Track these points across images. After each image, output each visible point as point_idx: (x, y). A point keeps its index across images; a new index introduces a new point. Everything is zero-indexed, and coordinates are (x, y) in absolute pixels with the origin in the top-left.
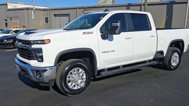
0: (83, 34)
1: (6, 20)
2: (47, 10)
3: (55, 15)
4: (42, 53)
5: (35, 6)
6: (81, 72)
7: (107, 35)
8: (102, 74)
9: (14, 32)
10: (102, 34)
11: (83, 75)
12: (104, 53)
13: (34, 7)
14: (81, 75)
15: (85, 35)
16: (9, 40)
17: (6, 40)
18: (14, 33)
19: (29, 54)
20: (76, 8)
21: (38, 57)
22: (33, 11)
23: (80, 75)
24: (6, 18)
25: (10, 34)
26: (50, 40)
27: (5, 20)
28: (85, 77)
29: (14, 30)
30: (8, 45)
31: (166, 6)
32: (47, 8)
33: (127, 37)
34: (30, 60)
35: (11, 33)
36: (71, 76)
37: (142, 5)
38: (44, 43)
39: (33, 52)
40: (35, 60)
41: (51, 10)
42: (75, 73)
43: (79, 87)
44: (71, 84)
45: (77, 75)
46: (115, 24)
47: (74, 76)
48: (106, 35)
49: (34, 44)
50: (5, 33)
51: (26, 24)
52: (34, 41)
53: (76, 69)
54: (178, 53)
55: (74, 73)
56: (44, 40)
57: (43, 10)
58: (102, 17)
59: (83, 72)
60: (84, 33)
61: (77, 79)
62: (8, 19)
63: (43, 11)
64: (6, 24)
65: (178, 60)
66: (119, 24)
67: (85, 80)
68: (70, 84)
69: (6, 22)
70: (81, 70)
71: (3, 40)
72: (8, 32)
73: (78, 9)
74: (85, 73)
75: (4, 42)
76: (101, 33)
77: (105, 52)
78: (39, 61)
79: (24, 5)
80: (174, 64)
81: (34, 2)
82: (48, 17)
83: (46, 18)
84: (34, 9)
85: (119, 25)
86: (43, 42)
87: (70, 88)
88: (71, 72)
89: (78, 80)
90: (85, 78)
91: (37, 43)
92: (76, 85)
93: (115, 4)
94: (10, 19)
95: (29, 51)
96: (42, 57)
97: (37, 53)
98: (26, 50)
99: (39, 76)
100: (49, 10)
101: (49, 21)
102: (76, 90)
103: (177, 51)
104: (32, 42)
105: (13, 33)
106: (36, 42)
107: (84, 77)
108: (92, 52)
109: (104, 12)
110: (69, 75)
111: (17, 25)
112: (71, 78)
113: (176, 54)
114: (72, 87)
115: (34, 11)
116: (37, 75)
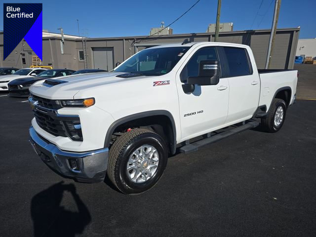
0: (154, 85)
1: (24, 55)
2: (81, 41)
3: (93, 49)
4: (80, 124)
5: (64, 36)
6: (151, 151)
7: (194, 85)
8: (184, 151)
9: (34, 72)
10: (184, 84)
11: (153, 157)
12: (187, 117)
13: (62, 36)
14: (150, 158)
15: (157, 87)
16: (27, 85)
17: (21, 86)
18: (35, 74)
19: (54, 125)
20: (122, 40)
21: (71, 131)
22: (61, 42)
23: (150, 156)
24: (23, 52)
25: (28, 76)
26: (94, 99)
27: (21, 54)
28: (158, 159)
29: (34, 69)
30: (26, 93)
31: (241, 37)
32: (81, 38)
33: (221, 86)
34: (57, 135)
35: (30, 75)
36: (134, 162)
37: (211, 36)
38: (83, 106)
39: (62, 123)
40: (67, 137)
41: (88, 41)
42: (141, 154)
43: (149, 178)
44: (135, 176)
45: (143, 158)
46: (209, 66)
47: (139, 161)
48: (192, 85)
49: (62, 108)
50: (20, 75)
51: (52, 61)
52: (62, 101)
53: (142, 148)
54: (282, 107)
55: (139, 156)
56: (83, 100)
57: (76, 41)
58: (182, 54)
59: (154, 151)
60: (156, 83)
61: (145, 164)
62: (26, 54)
63: (75, 43)
64: (24, 60)
65: (282, 117)
66: (216, 66)
67: (157, 165)
68: (132, 176)
69: (23, 57)
70: (150, 149)
71: (17, 85)
72: (26, 72)
73: (124, 40)
74: (157, 152)
75: (19, 88)
76: (182, 82)
77: (188, 115)
78: (74, 139)
79: (48, 34)
80: (277, 123)
81: (62, 30)
82: (83, 52)
83: (80, 52)
84: (63, 39)
85: (216, 68)
86: (80, 103)
87: (133, 183)
88: (134, 155)
89: (147, 166)
90: (157, 161)
91: (68, 104)
92: (143, 176)
93: (173, 34)
94: (29, 53)
95: (52, 120)
96: (79, 132)
97: (69, 124)
98: (47, 116)
99: (75, 168)
100: (84, 41)
101: (85, 57)
102: (144, 183)
103: (282, 105)
104: (58, 103)
105: (33, 74)
106: (66, 103)
107: (156, 158)
108: (169, 116)
109: (182, 44)
110: (131, 160)
111: (40, 62)
112: (134, 165)
113: (280, 109)
114: (137, 180)
115: (63, 43)
116: (72, 167)
